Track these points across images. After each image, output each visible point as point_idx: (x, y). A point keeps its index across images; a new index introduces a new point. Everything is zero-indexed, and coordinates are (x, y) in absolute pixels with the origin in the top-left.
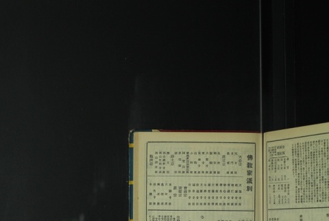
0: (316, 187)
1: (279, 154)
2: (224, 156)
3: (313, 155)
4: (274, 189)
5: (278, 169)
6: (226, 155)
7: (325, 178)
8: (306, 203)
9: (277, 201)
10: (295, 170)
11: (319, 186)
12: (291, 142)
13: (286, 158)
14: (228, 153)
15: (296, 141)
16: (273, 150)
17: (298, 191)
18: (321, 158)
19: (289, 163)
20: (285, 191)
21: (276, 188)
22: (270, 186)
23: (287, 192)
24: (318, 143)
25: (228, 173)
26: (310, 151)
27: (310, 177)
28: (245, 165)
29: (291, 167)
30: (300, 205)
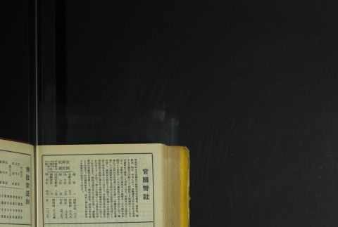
0: (113, 203)
1: (60, 168)
2: (10, 166)
3: (109, 173)
4: (54, 203)
5: (60, 183)
6: (12, 166)
7: (125, 195)
8: (99, 218)
9: (58, 215)
10: (84, 186)
11: (117, 203)
12: (78, 159)
13: (72, 173)
14: (13, 164)
15: (86, 158)
16: (53, 164)
17: (87, 206)
18: (120, 176)
19: (77, 179)
20: (70, 206)
21: (57, 202)
22: (47, 200)
23: (73, 207)
24: (116, 162)
25: (13, 184)
26: (106, 168)
27: (106, 193)
28: (25, 177)
29: (79, 182)
30: (92, 220)
